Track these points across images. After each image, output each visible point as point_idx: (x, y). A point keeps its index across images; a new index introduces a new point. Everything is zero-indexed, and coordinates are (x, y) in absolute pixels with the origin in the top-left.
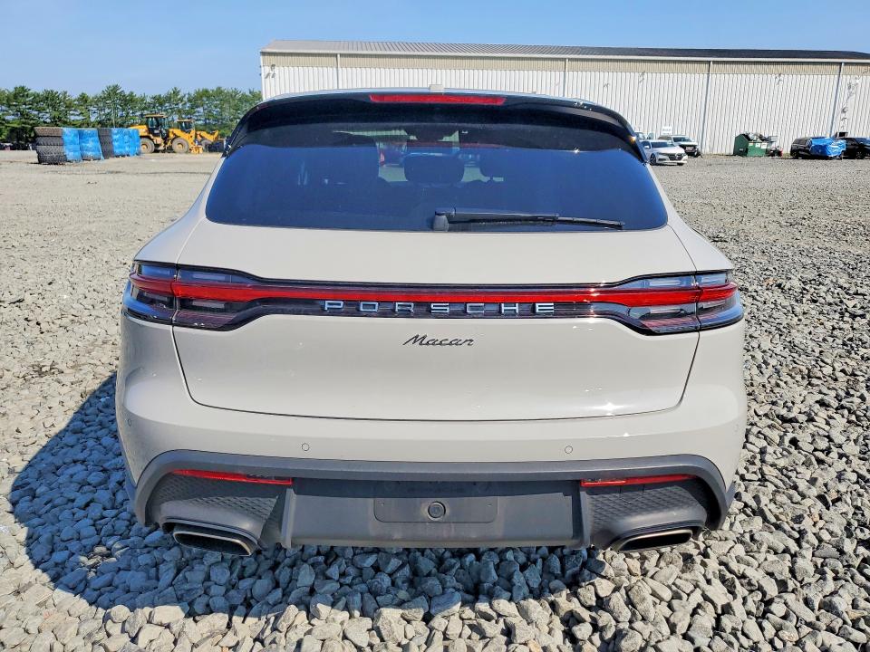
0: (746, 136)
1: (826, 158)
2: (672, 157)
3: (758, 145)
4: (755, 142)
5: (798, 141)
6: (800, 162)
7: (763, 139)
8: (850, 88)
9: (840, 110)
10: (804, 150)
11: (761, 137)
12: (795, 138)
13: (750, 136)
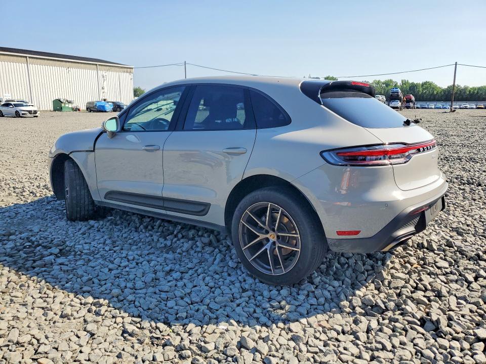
0: (59, 100)
1: (106, 112)
2: (30, 112)
3: (67, 105)
4: (65, 104)
5: (89, 103)
6: (92, 113)
7: (70, 102)
8: (103, 77)
9: (101, 88)
10: (93, 108)
11: (67, 101)
12: (87, 102)
13: (62, 100)
